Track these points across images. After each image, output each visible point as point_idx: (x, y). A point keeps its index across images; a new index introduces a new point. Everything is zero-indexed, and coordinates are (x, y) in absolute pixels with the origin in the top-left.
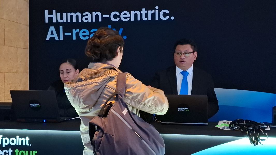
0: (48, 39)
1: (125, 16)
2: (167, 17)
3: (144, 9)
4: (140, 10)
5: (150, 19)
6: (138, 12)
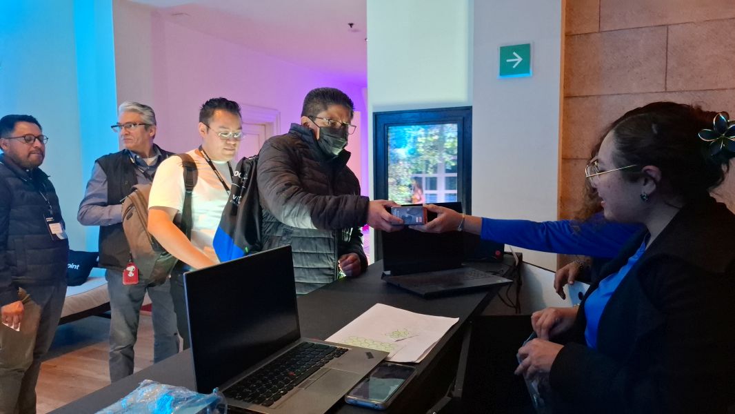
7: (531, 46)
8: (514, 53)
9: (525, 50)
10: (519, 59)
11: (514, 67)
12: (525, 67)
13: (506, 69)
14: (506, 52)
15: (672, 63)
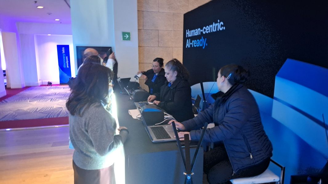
0: (187, 47)
1: (208, 29)
2: (222, 27)
3: (214, 23)
4: (212, 24)
5: (216, 30)
6: (211, 26)
7: (131, 34)
8: (126, 35)
9: (129, 34)
10: (128, 36)
11: (126, 38)
12: (129, 39)
13: (124, 39)
14: (124, 34)
15: (160, 40)
